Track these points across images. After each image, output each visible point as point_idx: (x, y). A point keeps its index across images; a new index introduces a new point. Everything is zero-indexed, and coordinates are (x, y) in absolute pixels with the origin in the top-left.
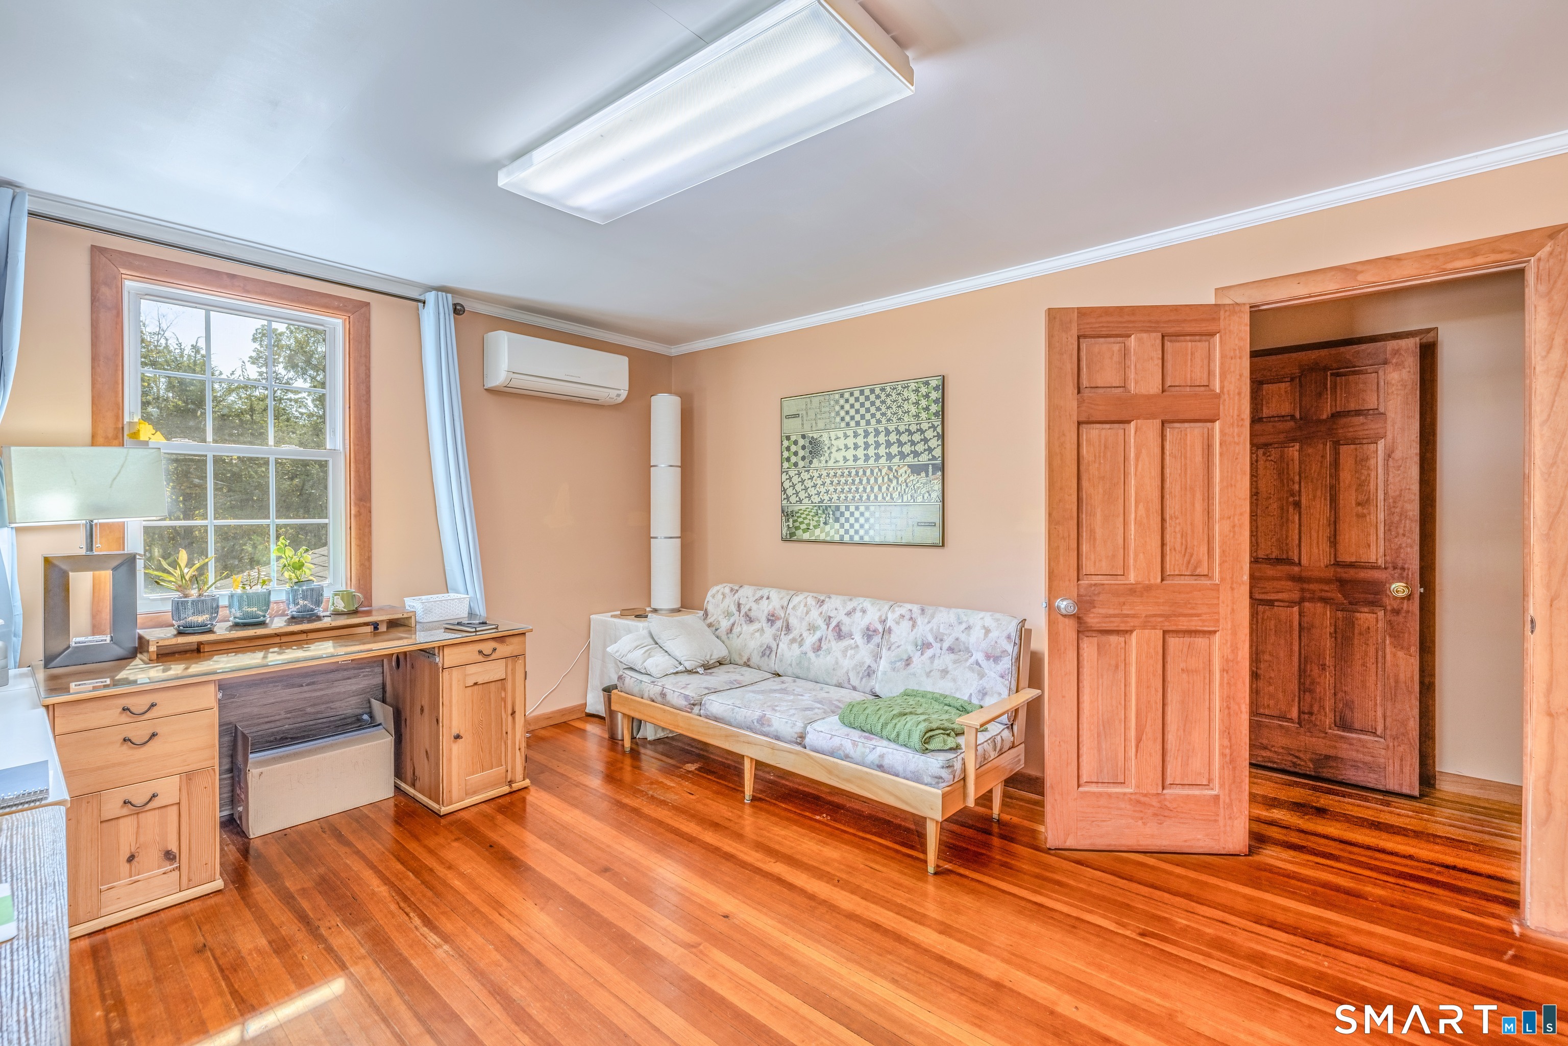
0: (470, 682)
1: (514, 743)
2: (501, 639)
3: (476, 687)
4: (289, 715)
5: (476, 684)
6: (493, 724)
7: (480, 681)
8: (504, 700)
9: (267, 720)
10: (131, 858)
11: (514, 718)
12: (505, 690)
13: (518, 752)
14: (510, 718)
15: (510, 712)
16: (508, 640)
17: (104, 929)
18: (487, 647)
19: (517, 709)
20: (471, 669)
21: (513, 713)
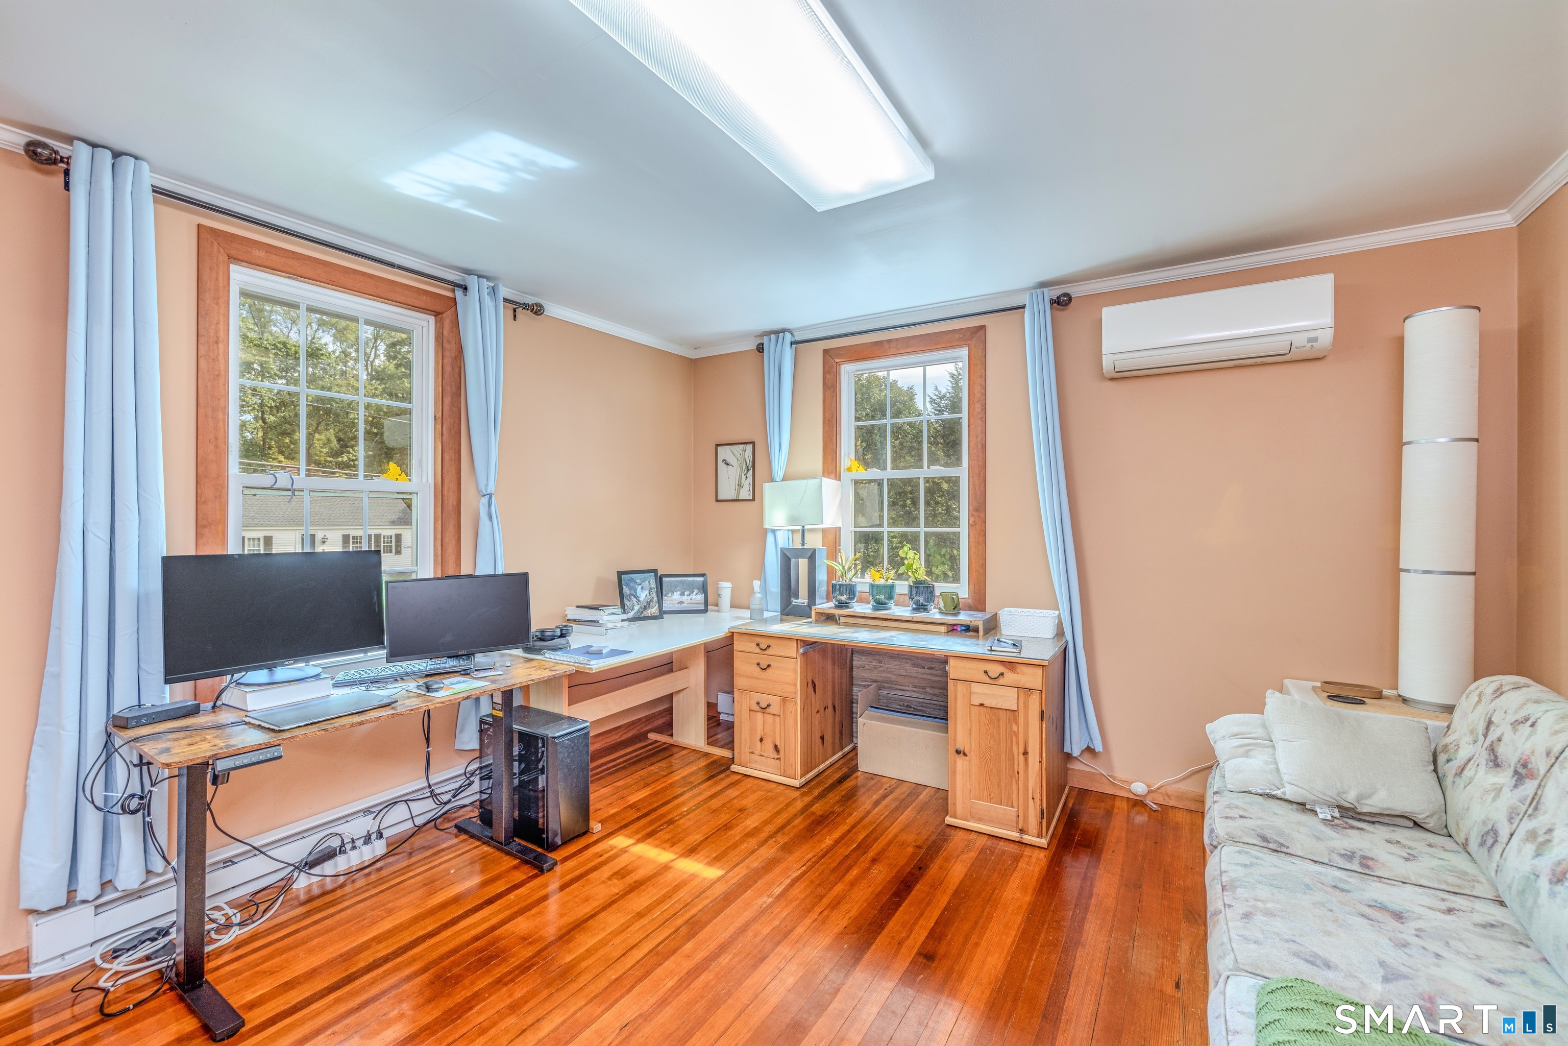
0: (976, 702)
1: (1026, 789)
2: (1011, 665)
3: (982, 708)
4: (915, 689)
5: (982, 705)
6: (1003, 756)
7: (987, 703)
8: (1016, 734)
9: (901, 687)
10: (761, 740)
11: (1026, 760)
12: (1016, 722)
13: (1031, 802)
14: (1022, 757)
15: (1022, 750)
16: (1020, 668)
17: (750, 776)
18: (995, 669)
19: (1030, 750)
20: (976, 688)
21: (1025, 753)
